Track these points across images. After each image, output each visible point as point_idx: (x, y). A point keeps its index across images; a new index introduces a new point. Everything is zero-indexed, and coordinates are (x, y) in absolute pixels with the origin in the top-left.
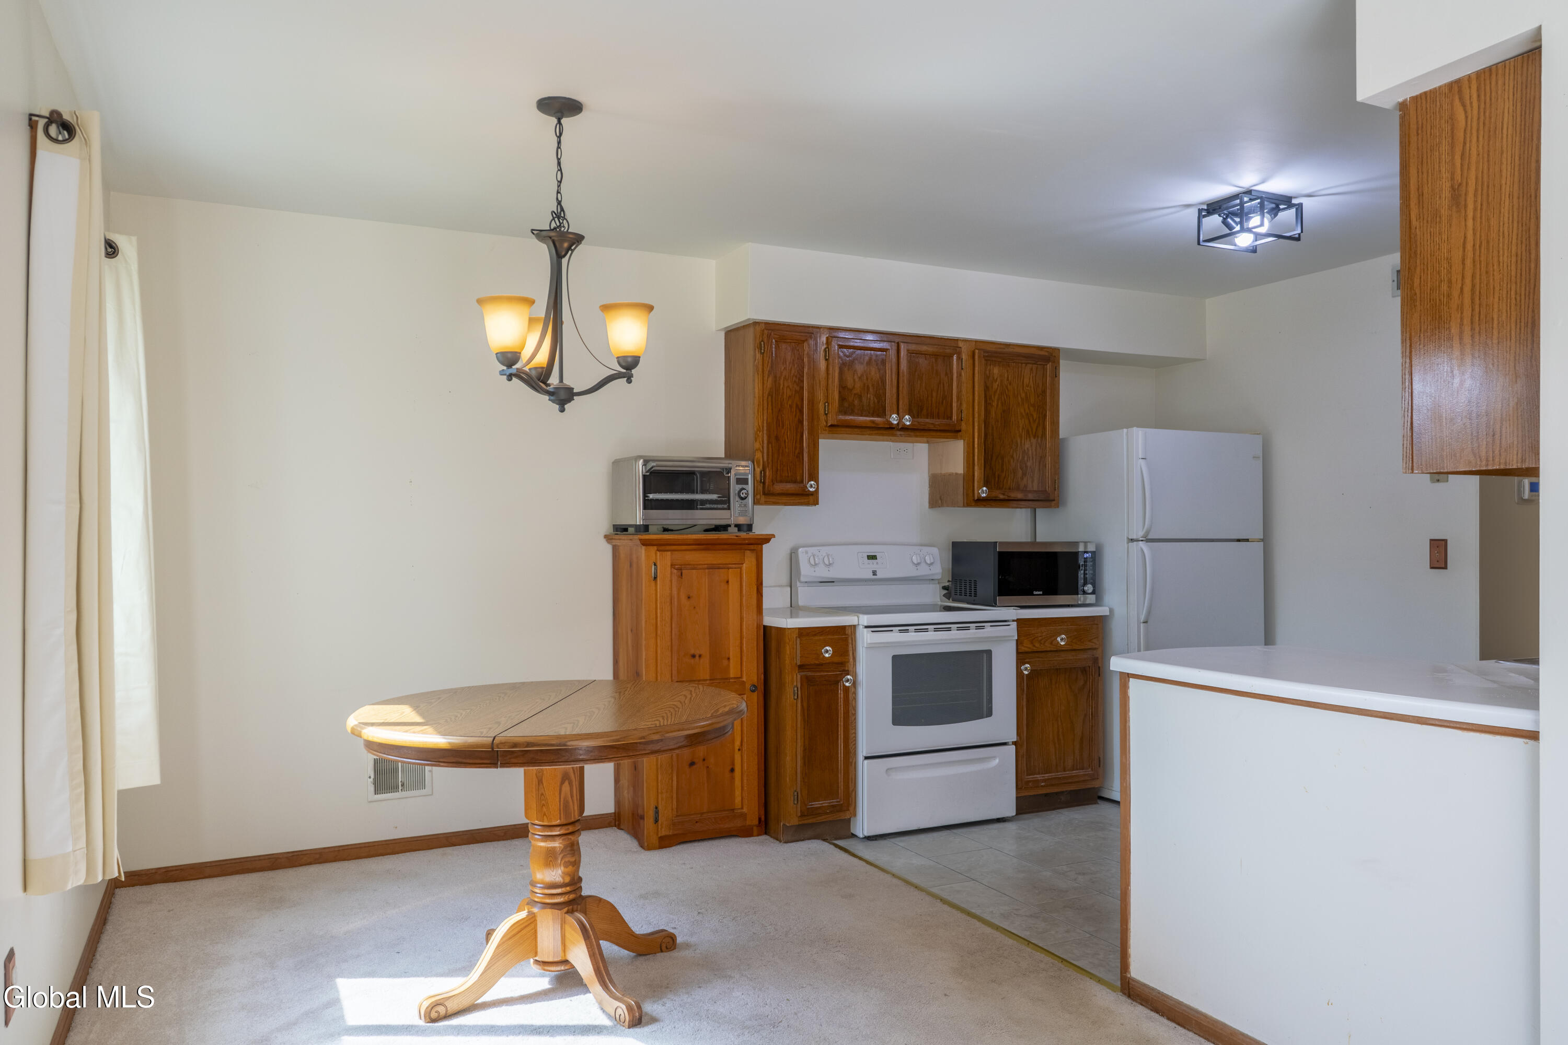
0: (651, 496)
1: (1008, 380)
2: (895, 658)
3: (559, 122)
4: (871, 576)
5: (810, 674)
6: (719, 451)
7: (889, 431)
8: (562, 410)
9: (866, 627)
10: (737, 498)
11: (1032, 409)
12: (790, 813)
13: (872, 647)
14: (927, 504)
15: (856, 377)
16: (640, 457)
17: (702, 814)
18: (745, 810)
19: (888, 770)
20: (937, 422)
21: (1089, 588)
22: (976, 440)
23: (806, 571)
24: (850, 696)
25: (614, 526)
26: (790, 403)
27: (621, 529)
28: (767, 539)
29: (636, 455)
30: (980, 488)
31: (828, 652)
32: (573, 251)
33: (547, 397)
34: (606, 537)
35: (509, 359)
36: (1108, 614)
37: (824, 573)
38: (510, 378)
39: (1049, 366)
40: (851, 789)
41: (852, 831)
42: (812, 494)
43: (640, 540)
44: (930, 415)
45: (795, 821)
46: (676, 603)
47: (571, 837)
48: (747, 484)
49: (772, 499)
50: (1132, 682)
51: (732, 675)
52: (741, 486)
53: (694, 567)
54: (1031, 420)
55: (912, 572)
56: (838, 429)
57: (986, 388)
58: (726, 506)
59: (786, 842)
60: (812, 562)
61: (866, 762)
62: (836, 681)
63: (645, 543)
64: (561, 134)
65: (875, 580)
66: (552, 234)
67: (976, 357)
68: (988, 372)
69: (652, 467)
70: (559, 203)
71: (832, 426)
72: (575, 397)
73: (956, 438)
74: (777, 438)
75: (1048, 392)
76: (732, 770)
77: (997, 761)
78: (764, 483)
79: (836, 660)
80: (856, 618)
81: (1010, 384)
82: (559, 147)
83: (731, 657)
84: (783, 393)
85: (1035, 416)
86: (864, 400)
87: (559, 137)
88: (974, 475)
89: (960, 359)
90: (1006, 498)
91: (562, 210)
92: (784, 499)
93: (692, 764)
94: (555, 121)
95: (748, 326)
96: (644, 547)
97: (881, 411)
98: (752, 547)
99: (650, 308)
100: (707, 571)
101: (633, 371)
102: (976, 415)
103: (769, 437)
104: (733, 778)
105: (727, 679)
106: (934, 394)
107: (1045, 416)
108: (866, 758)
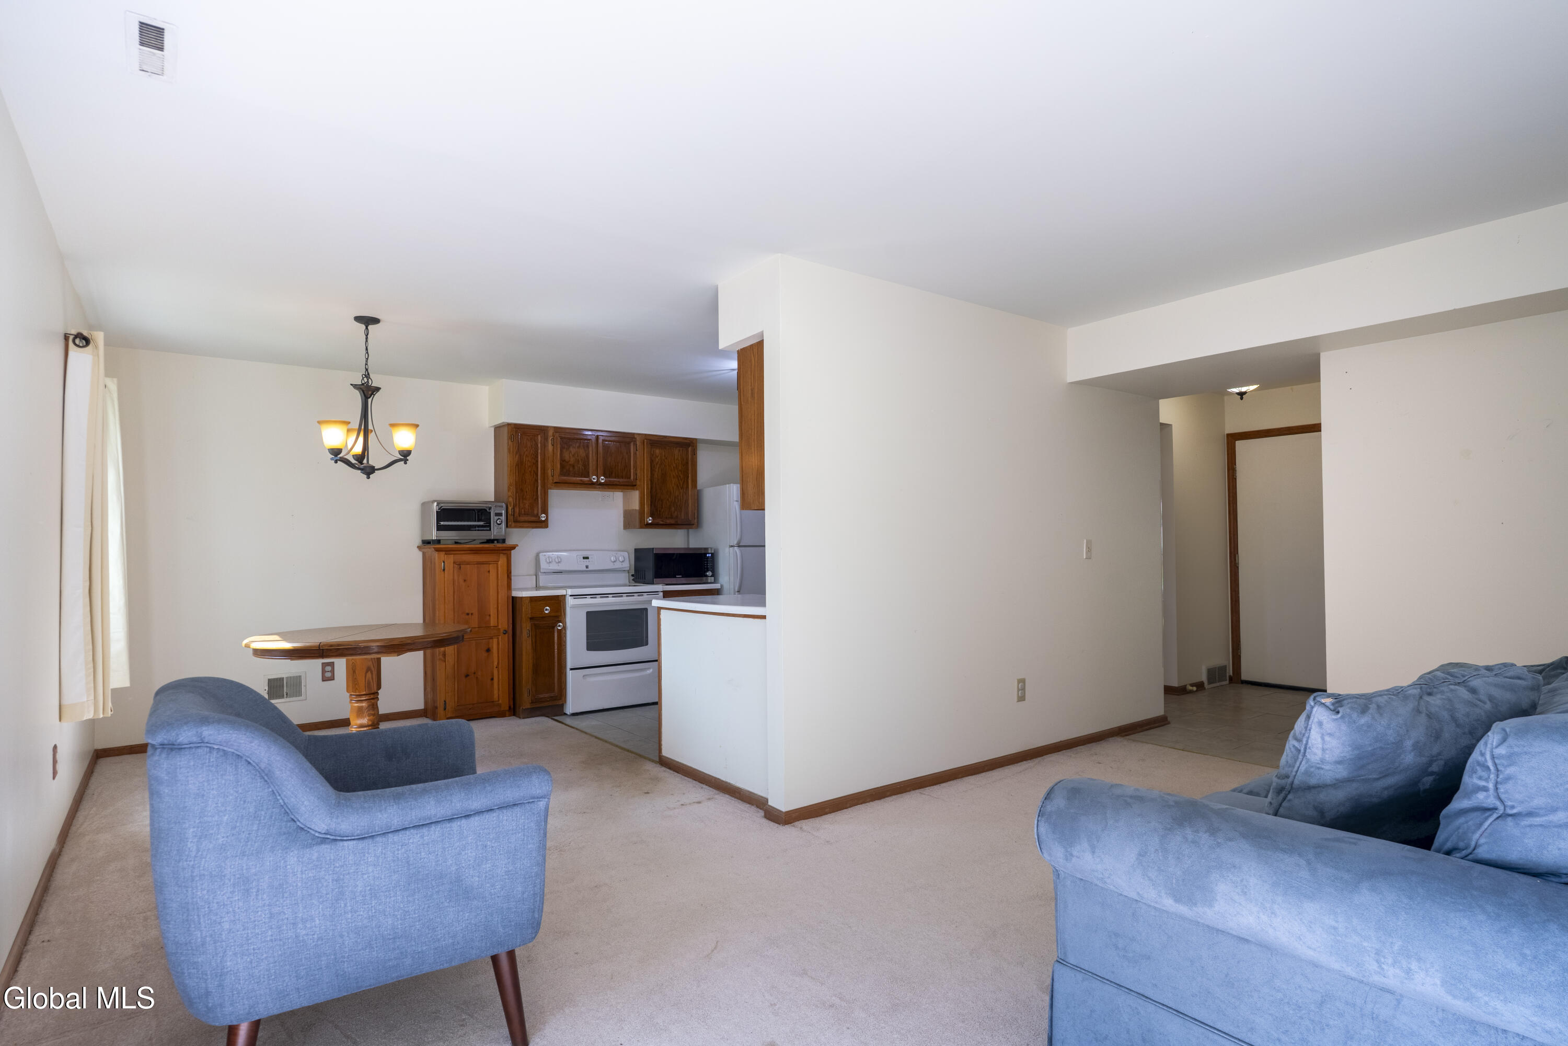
0: (442, 523)
1: (665, 456)
2: (588, 613)
3: (367, 328)
4: (585, 569)
5: (536, 622)
6: (491, 498)
7: (591, 485)
8: (368, 478)
9: (571, 596)
10: (496, 524)
11: (680, 473)
12: (526, 701)
13: (573, 607)
14: (622, 527)
15: (571, 455)
16: (435, 501)
17: (473, 704)
18: (500, 702)
19: (584, 676)
20: (621, 480)
21: (709, 573)
22: (645, 490)
23: (544, 566)
24: (562, 634)
25: (422, 540)
26: (530, 470)
27: (426, 543)
28: (513, 547)
29: (432, 500)
30: (648, 518)
31: (547, 610)
32: (374, 395)
33: (360, 471)
34: (418, 547)
35: (336, 452)
36: (720, 588)
37: (554, 567)
38: (336, 462)
39: (690, 449)
40: (563, 687)
41: (564, 712)
42: (544, 521)
43: (434, 548)
44: (617, 476)
45: (528, 706)
46: (457, 584)
47: (373, 701)
48: (502, 516)
49: (519, 524)
50: (662, 611)
51: (492, 625)
52: (498, 517)
53: (468, 563)
54: (679, 479)
55: (611, 566)
56: (560, 484)
57: (652, 461)
58: (488, 529)
59: (524, 718)
60: (548, 561)
61: (571, 671)
62: (553, 627)
63: (438, 550)
64: (368, 334)
65: (587, 571)
66: (362, 387)
67: (645, 443)
68: (652, 452)
69: (441, 507)
70: (367, 370)
71: (555, 483)
72: (376, 471)
73: (634, 489)
74: (522, 490)
75: (690, 463)
76: (492, 679)
77: (651, 670)
78: (514, 515)
79: (553, 614)
80: (565, 591)
81: (666, 458)
82: (367, 341)
83: (491, 614)
84: (525, 464)
85: (682, 476)
86: (576, 468)
87: (367, 336)
88: (644, 510)
89: (635, 445)
90: (665, 523)
91: (368, 374)
92: (526, 524)
93: (467, 676)
94: (364, 327)
95: (504, 426)
96: (437, 552)
97: (587, 475)
98: (504, 552)
99: (417, 426)
100: (476, 565)
101: (408, 458)
102: (645, 477)
103: (516, 489)
104: (492, 684)
105: (489, 627)
106: (620, 465)
107: (688, 477)
108: (571, 669)
